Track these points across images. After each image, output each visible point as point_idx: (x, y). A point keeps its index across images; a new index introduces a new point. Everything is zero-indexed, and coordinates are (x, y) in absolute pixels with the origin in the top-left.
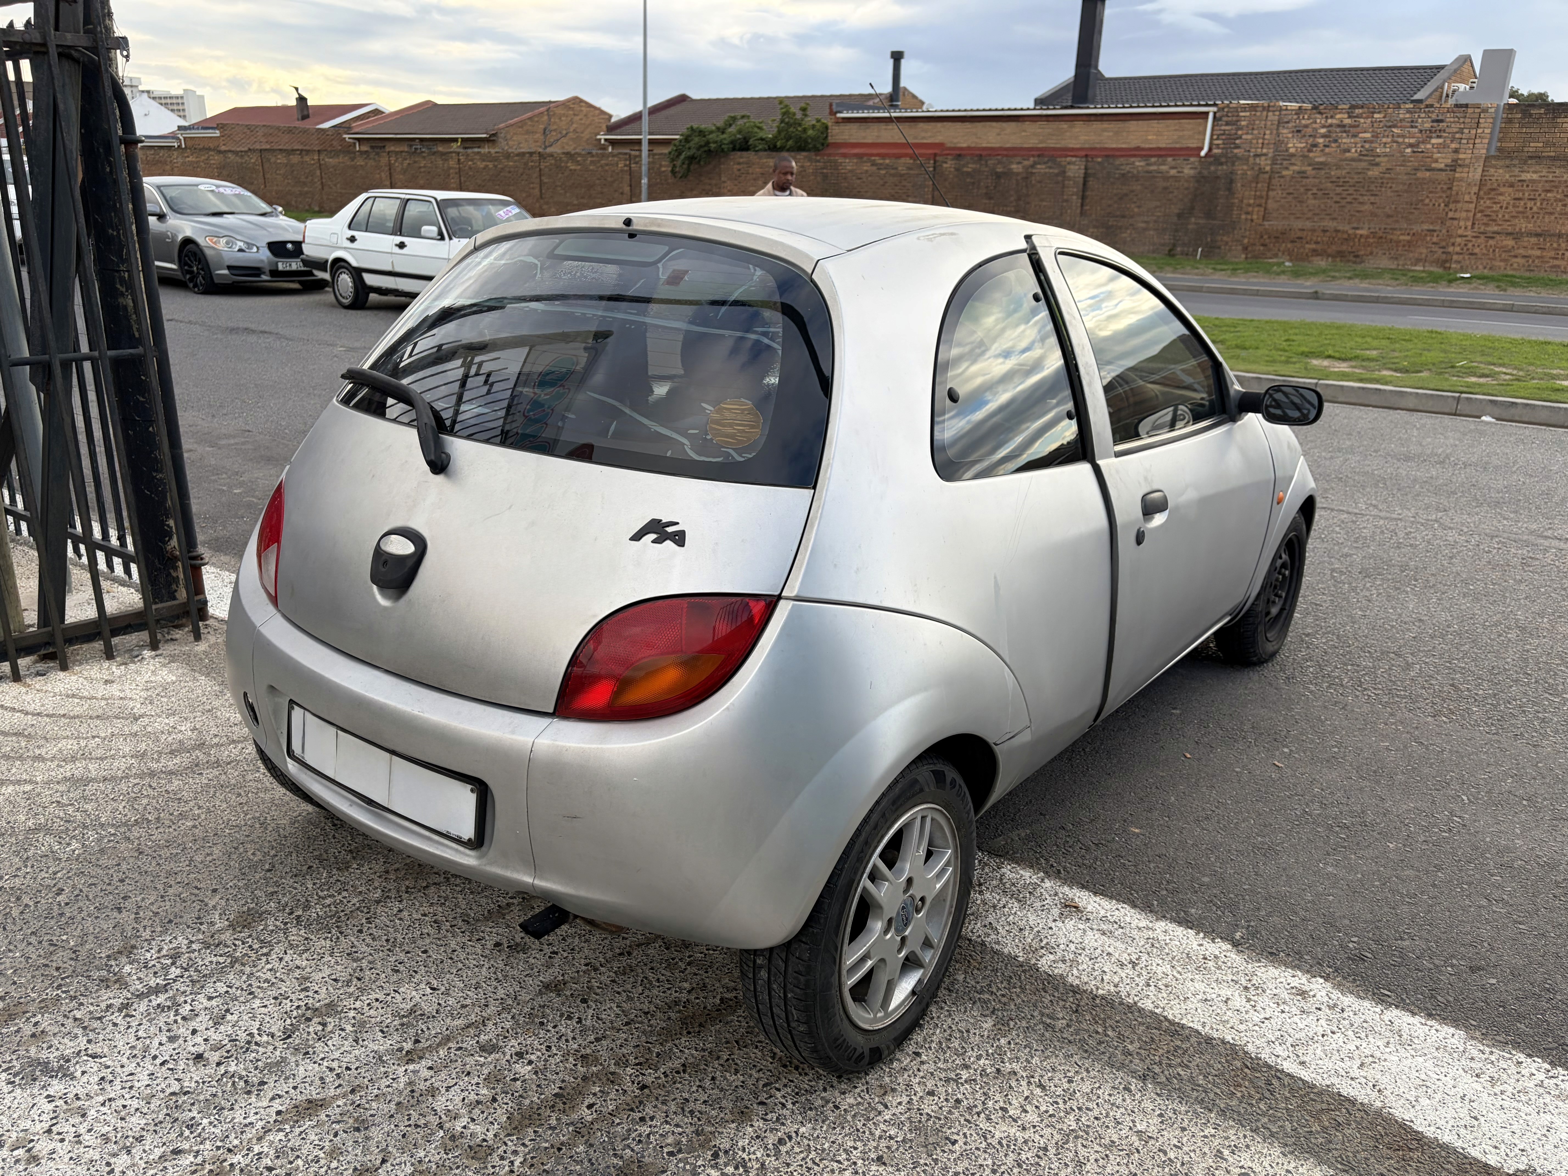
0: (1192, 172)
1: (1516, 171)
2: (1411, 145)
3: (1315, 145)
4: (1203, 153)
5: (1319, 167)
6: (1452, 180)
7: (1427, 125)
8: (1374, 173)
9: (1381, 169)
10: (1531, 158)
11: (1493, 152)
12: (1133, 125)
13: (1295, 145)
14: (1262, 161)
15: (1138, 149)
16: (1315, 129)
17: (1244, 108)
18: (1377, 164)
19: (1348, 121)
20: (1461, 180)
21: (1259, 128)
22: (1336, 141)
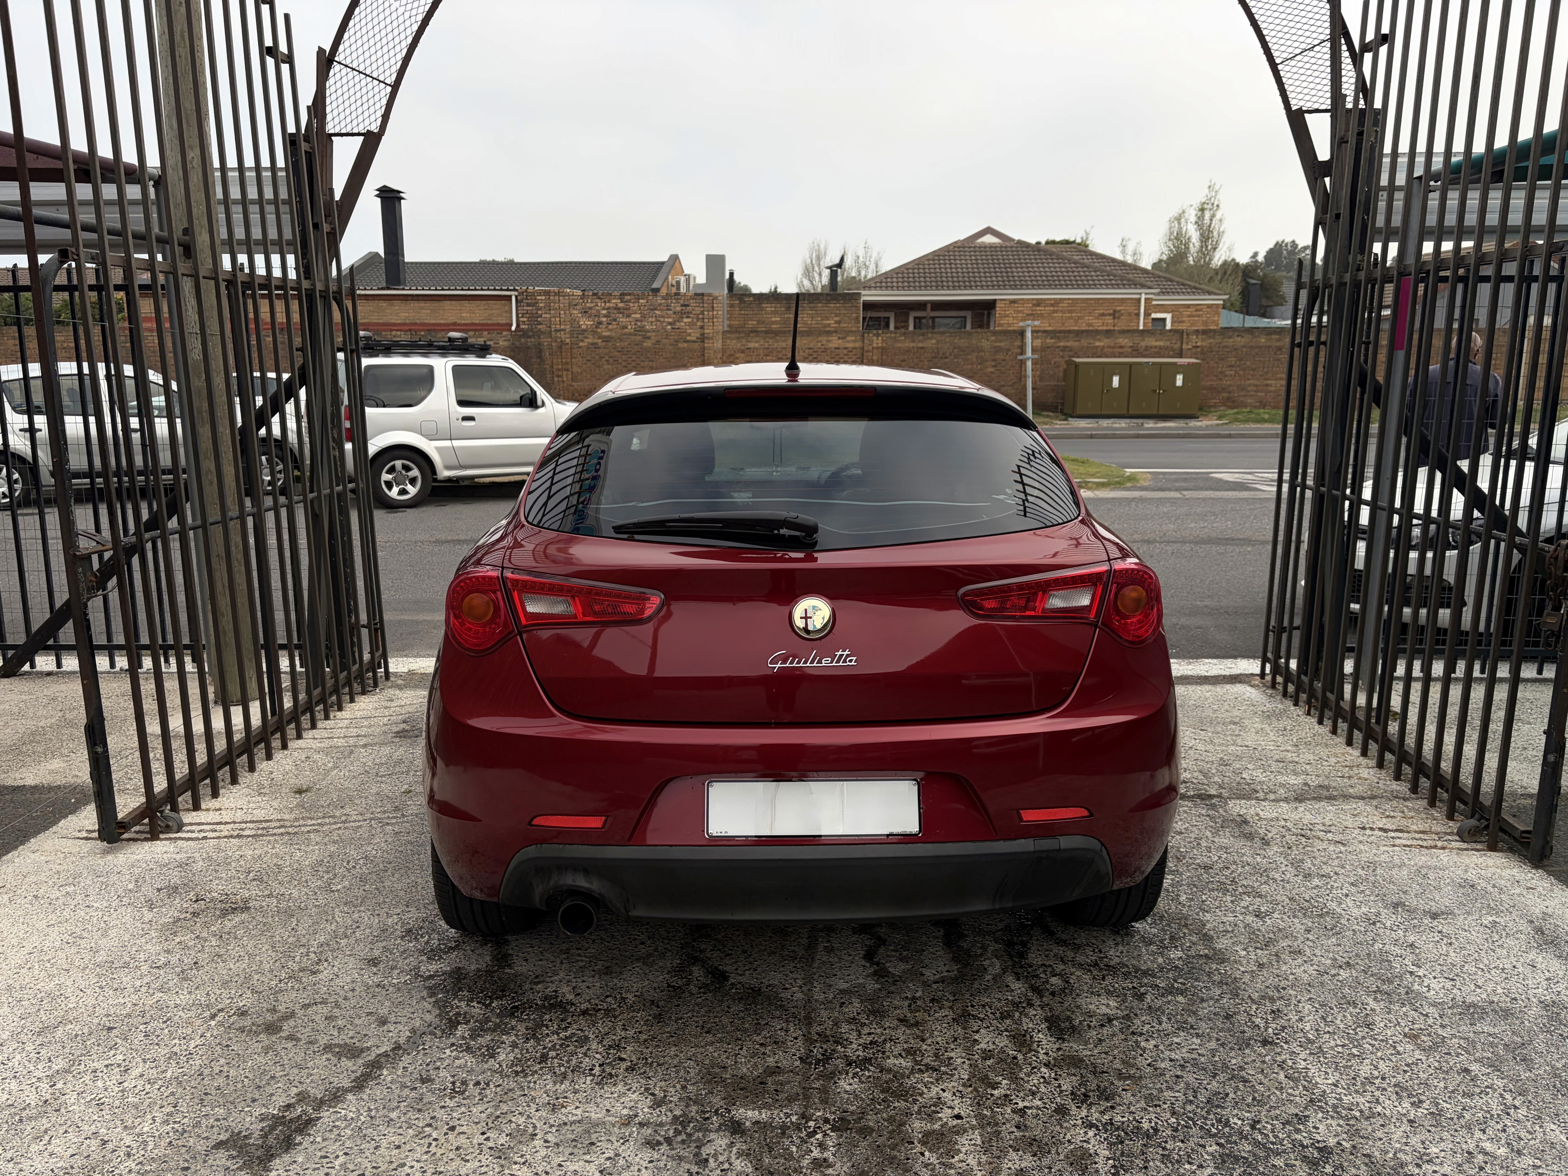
0: (506, 343)
1: (744, 341)
2: (670, 324)
3: (600, 323)
4: (513, 328)
5: (607, 339)
6: (704, 349)
7: (679, 309)
8: (648, 344)
9: (653, 341)
10: (752, 332)
11: (726, 329)
12: (447, 304)
13: (586, 323)
14: (562, 335)
15: (455, 324)
16: (598, 311)
17: (540, 293)
18: (649, 338)
19: (621, 305)
20: (709, 348)
21: (555, 309)
22: (615, 320)
